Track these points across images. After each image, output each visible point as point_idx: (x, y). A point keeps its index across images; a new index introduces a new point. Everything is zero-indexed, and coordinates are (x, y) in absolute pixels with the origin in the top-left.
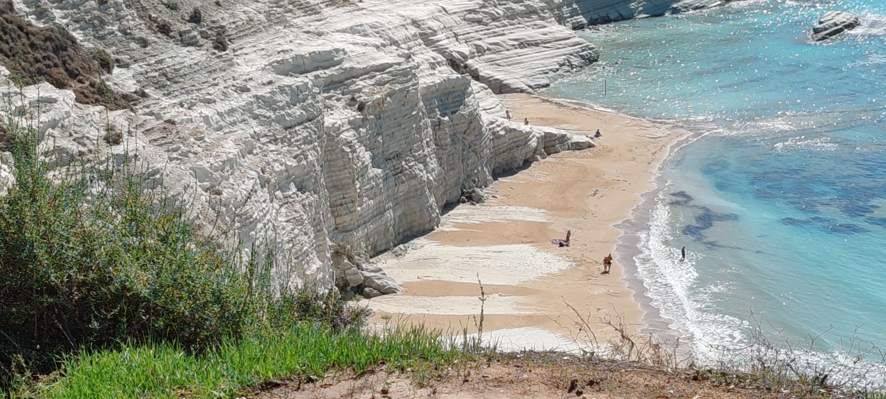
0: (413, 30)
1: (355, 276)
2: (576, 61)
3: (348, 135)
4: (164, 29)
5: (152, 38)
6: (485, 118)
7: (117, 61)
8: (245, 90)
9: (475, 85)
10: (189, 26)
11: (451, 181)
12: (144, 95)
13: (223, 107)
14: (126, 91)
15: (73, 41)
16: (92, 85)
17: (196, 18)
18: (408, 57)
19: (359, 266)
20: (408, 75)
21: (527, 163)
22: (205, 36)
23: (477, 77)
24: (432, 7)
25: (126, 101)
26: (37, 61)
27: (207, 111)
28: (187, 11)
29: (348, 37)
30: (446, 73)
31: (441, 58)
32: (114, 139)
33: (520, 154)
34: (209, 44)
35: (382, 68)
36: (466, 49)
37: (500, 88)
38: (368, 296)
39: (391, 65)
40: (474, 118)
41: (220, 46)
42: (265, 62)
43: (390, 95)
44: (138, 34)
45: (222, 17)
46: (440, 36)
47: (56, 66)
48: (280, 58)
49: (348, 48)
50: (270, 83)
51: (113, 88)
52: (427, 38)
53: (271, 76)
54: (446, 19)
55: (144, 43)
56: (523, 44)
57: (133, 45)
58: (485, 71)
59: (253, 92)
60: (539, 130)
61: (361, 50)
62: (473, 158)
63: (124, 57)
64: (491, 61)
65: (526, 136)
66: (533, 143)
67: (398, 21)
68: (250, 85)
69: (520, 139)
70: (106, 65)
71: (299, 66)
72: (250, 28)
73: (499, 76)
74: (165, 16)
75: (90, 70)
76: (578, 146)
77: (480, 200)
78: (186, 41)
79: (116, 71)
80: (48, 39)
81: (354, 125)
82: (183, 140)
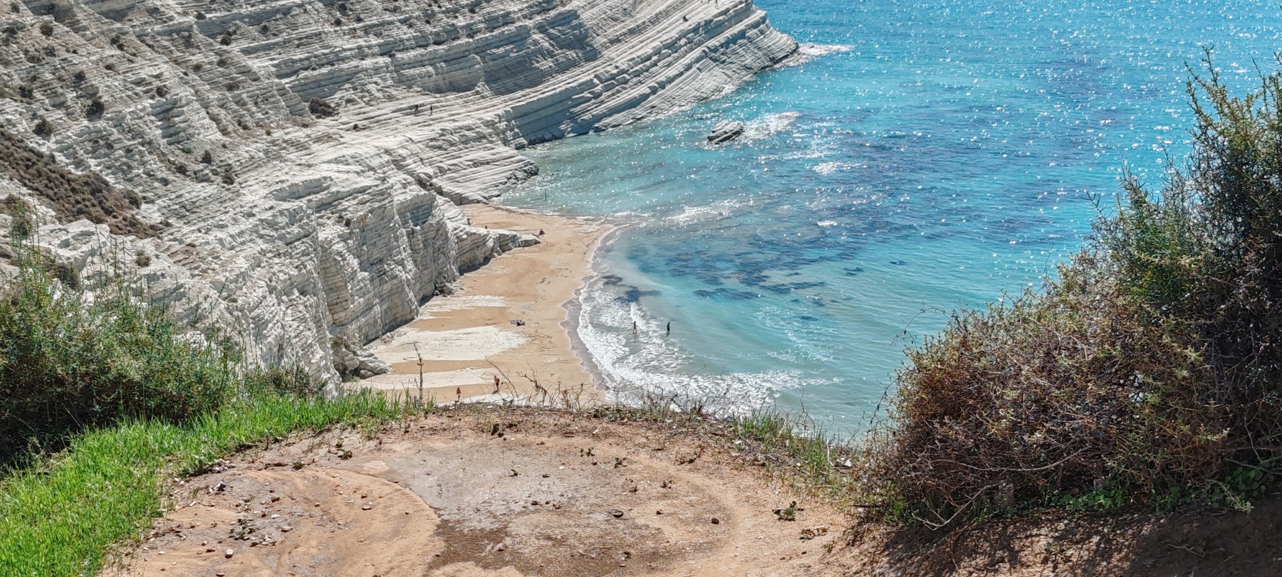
0: (386, 158)
1: (352, 363)
2: (520, 175)
3: (339, 247)
4: (182, 170)
5: (171, 177)
6: (450, 226)
7: (144, 198)
8: (251, 215)
9: (440, 200)
10: (201, 166)
11: (426, 279)
12: (168, 225)
13: (233, 230)
14: (152, 222)
15: (106, 184)
16: (125, 219)
17: (207, 159)
18: (384, 180)
19: (355, 353)
20: (384, 194)
21: (487, 260)
22: (216, 174)
23: (441, 193)
24: (400, 138)
25: (154, 231)
26: (78, 202)
27: (220, 235)
28: (199, 153)
29: (334, 166)
30: (415, 191)
31: (410, 179)
32: (143, 261)
33: (480, 254)
34: (219, 179)
35: (362, 191)
36: (430, 171)
37: (460, 201)
38: (364, 377)
39: (370, 187)
40: (441, 226)
41: (229, 180)
42: (266, 191)
43: (371, 212)
44: (159, 175)
45: (229, 157)
46: (409, 161)
47: (93, 205)
48: (278, 187)
49: (334, 175)
50: (271, 208)
51: (142, 220)
52: (398, 164)
53: (272, 203)
54: (414, 148)
55: (165, 182)
56: (476, 164)
57: (156, 184)
58: (447, 187)
59: (258, 217)
60: (495, 232)
61: (345, 176)
62: (442, 258)
63: (149, 195)
64: (452, 179)
65: (484, 239)
66: (490, 244)
67: (373, 151)
68: (255, 210)
69: (480, 241)
70: (135, 202)
71: (295, 193)
72: (253, 164)
73: (459, 191)
74: (181, 159)
75: (122, 208)
76: (527, 244)
77: (450, 293)
78: (200, 178)
79: (144, 206)
80: (87, 184)
81: (344, 238)
82: (203, 259)
